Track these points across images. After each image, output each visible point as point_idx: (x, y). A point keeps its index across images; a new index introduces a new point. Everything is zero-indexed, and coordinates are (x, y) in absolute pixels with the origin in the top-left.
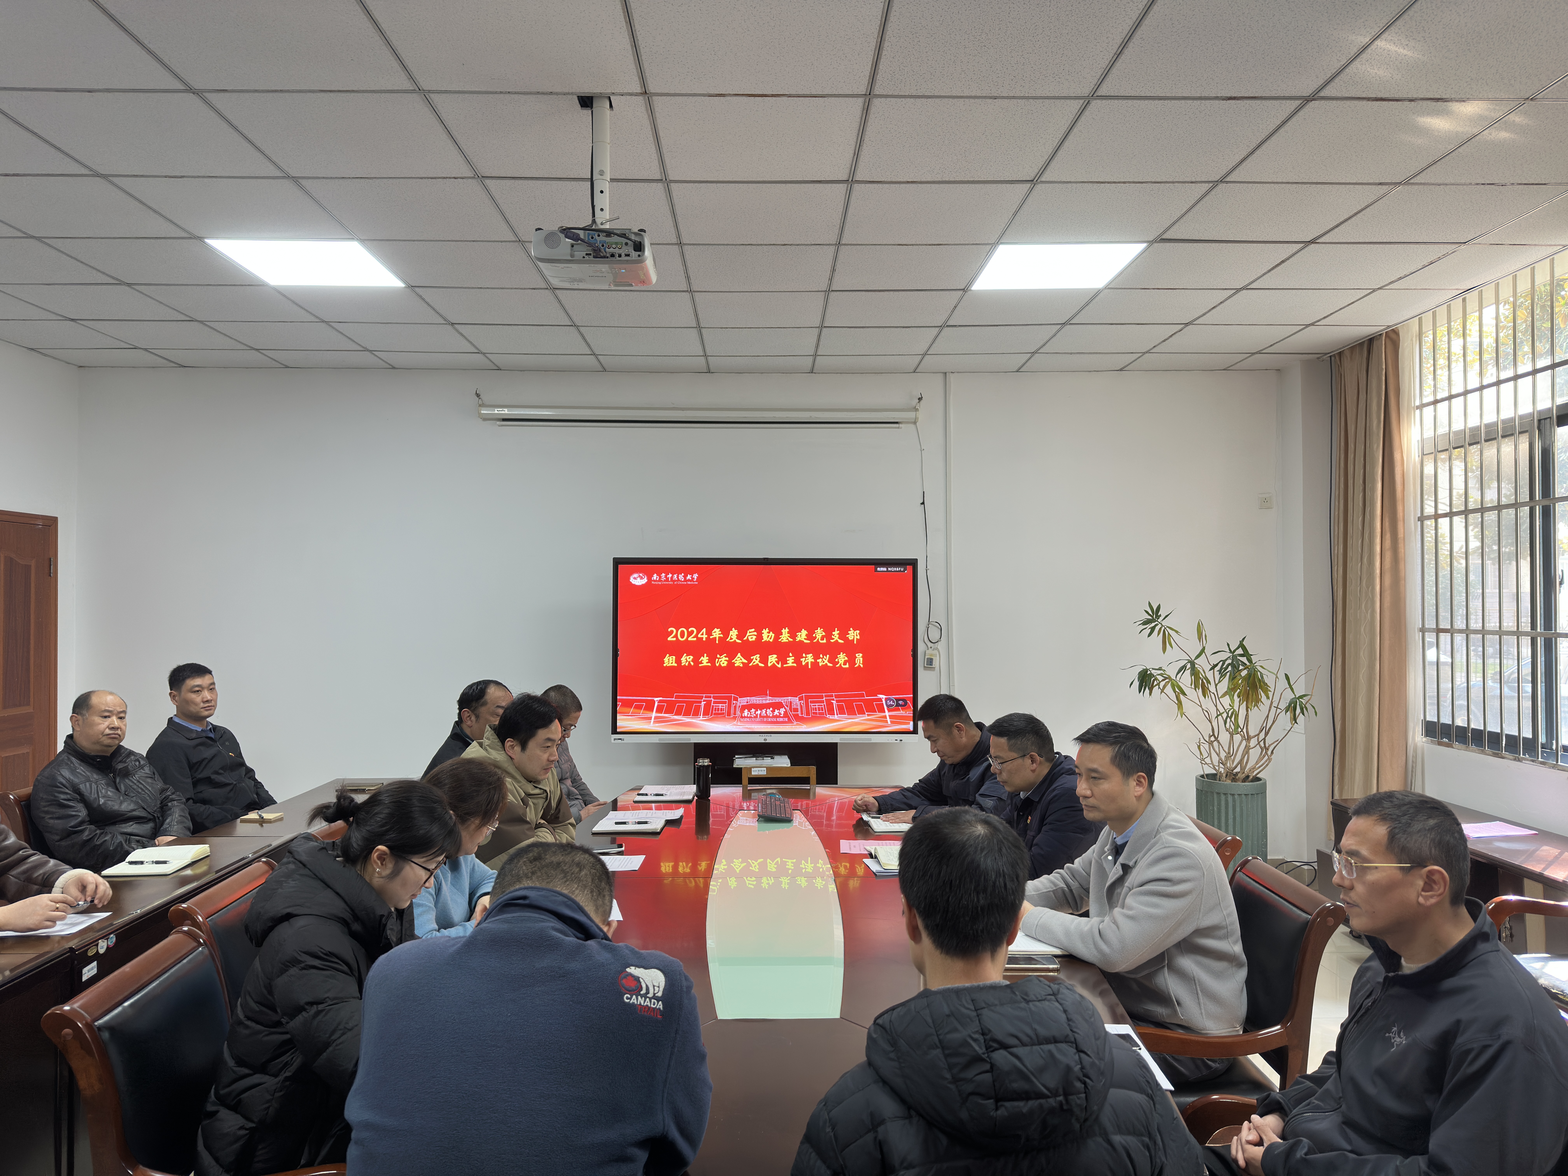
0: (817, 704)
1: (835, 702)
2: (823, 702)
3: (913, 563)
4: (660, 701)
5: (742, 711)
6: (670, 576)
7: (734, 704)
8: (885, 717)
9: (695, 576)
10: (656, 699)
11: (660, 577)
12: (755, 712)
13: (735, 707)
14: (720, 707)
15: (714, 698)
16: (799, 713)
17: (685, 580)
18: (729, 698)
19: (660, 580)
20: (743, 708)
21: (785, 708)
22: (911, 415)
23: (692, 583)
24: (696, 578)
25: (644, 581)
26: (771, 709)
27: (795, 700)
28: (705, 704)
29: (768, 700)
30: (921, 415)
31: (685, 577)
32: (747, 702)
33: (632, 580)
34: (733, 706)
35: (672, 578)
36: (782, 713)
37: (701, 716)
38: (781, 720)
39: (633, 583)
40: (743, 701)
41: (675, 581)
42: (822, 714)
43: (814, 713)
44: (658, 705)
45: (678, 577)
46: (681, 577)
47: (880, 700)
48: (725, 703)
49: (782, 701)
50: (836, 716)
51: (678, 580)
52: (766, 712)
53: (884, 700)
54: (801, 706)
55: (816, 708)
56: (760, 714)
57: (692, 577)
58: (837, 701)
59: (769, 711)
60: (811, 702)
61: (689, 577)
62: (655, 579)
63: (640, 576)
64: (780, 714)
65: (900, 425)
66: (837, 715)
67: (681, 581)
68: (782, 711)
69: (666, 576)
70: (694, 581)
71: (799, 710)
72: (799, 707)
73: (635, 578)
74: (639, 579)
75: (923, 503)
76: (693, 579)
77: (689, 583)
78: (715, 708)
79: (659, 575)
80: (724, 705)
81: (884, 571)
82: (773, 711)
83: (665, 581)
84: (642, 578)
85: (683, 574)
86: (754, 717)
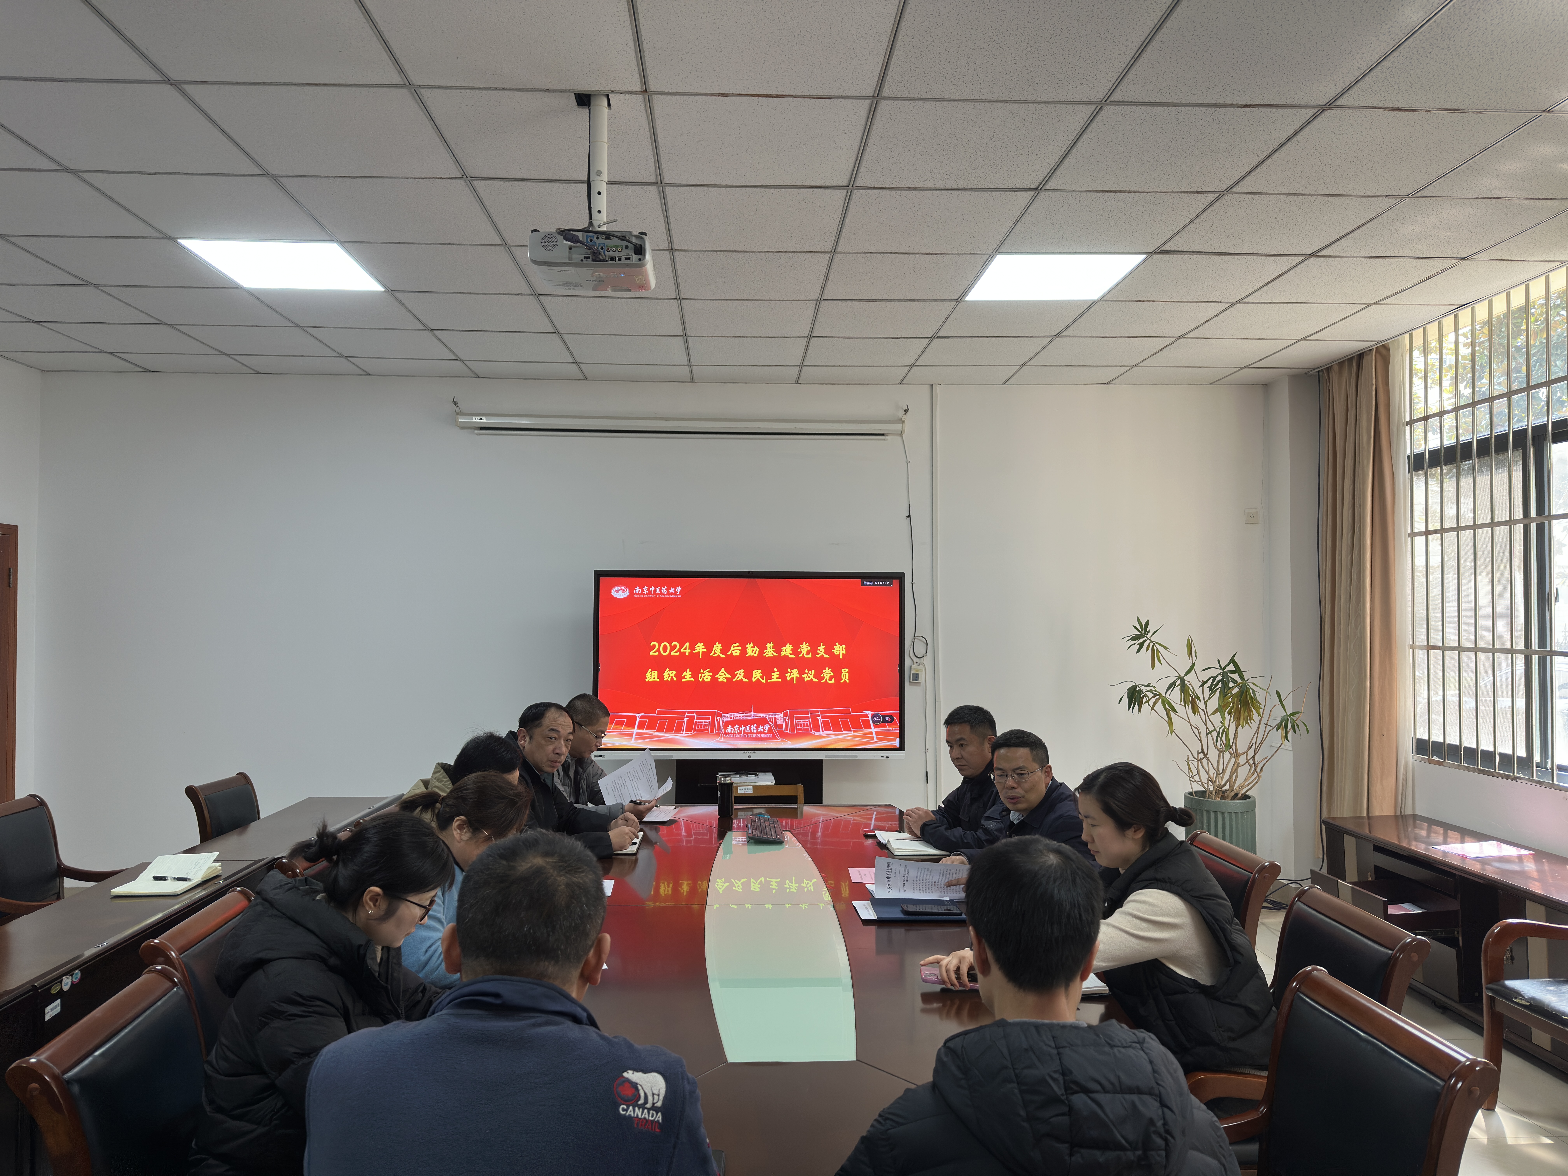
0: (802, 720)
1: (820, 718)
2: (808, 718)
3: (900, 577)
4: (641, 717)
5: (726, 727)
6: (652, 589)
7: (717, 720)
8: (871, 733)
9: (679, 589)
10: (637, 715)
11: (643, 590)
12: (739, 728)
13: (719, 723)
14: (703, 723)
15: (698, 713)
16: (784, 729)
17: (668, 594)
18: (713, 714)
19: (642, 594)
20: (727, 724)
21: (770, 725)
22: (898, 427)
23: (675, 596)
24: (679, 591)
25: (627, 594)
26: (755, 725)
27: (780, 716)
28: (688, 720)
29: (753, 716)
30: (907, 427)
31: (668, 590)
32: (731, 718)
33: (614, 593)
34: (716, 723)
35: (654, 591)
36: (767, 729)
37: (684, 732)
38: (766, 736)
39: (615, 596)
40: (726, 717)
41: (658, 594)
42: (808, 730)
43: (799, 729)
44: (639, 721)
45: (660, 590)
46: (664, 590)
47: (866, 716)
48: (708, 719)
49: (767, 717)
50: (821, 732)
51: (661, 593)
52: (750, 728)
53: (870, 716)
54: (786, 723)
55: (801, 724)
56: (744, 730)
57: (675, 590)
58: (823, 717)
59: (753, 727)
60: (797, 718)
61: (672, 590)
62: (637, 591)
63: (621, 589)
64: (765, 730)
65: (886, 437)
66: (823, 731)
67: (664, 594)
68: (767, 727)
69: (648, 590)
70: (677, 595)
71: (784, 726)
72: (784, 723)
73: (616, 591)
74: (621, 591)
75: (909, 516)
76: (676, 592)
77: (672, 596)
78: (698, 724)
79: (641, 588)
80: (708, 721)
81: (871, 585)
82: (757, 727)
83: (647, 594)
84: (624, 591)
85: (666, 587)
86: (738, 733)
